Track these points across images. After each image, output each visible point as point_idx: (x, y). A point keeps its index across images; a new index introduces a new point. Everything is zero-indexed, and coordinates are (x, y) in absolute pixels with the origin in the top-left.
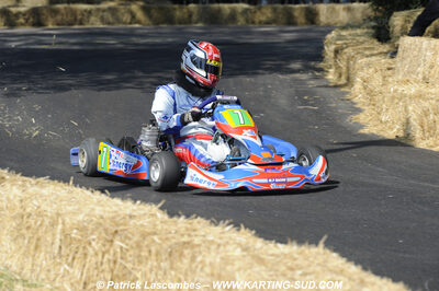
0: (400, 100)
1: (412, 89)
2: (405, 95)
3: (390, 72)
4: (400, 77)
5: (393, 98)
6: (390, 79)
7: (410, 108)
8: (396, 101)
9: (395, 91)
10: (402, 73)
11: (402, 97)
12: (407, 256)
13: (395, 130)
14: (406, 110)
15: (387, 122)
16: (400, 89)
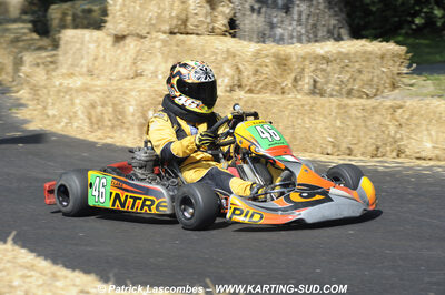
0: (66, 93)
1: (77, 82)
2: (71, 89)
3: (52, 66)
4: (64, 71)
5: (59, 91)
6: (54, 74)
7: (77, 101)
8: (62, 94)
9: (61, 84)
10: (65, 66)
11: (68, 90)
12: (89, 249)
13: (63, 124)
14: (73, 104)
15: (54, 116)
16: (65, 82)
